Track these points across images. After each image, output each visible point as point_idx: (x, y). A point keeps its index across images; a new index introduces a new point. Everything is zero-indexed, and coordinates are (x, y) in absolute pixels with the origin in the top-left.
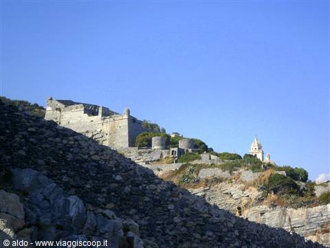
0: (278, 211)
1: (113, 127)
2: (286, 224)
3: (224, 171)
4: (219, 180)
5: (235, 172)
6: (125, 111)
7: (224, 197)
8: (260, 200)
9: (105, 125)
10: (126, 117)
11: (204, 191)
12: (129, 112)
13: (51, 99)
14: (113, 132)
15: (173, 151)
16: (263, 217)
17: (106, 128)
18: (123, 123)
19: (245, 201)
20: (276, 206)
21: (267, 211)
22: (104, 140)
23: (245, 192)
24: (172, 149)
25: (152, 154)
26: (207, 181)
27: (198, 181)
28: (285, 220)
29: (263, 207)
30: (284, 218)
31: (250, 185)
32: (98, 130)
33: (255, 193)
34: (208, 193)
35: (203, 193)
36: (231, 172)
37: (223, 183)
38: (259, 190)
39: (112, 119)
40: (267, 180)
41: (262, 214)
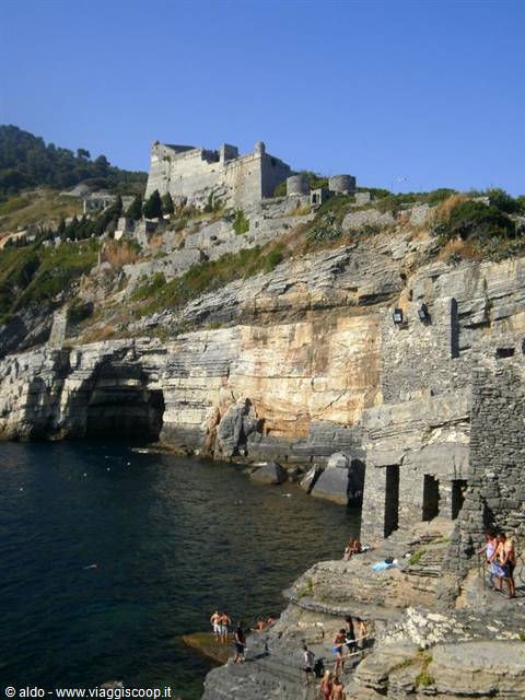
0: (463, 269)
1: (240, 175)
2: (477, 294)
3: (384, 213)
4: (372, 230)
5: (403, 212)
6: (257, 147)
7: (381, 260)
8: (433, 254)
9: (229, 174)
10: (258, 155)
11: (347, 251)
12: (263, 147)
13: (158, 143)
14: (241, 183)
15: (315, 196)
16: (436, 284)
17: (230, 179)
18: (254, 166)
19: (410, 259)
20: (460, 259)
21: (443, 272)
22: (228, 199)
23: (410, 244)
24: (312, 193)
25: (282, 206)
26: (353, 232)
27: (339, 235)
28: (476, 285)
29: (437, 265)
30: (474, 283)
31: (420, 230)
32: (220, 183)
33: (426, 241)
34: (354, 255)
35: (346, 256)
36: (394, 214)
37: (381, 235)
38: (432, 235)
39: (238, 163)
40: (448, 213)
41: (435, 278)
